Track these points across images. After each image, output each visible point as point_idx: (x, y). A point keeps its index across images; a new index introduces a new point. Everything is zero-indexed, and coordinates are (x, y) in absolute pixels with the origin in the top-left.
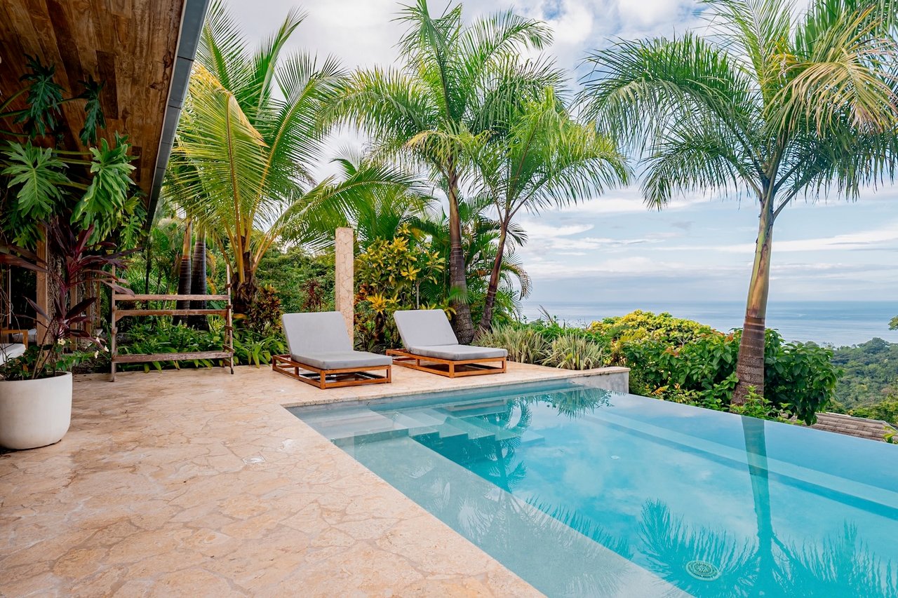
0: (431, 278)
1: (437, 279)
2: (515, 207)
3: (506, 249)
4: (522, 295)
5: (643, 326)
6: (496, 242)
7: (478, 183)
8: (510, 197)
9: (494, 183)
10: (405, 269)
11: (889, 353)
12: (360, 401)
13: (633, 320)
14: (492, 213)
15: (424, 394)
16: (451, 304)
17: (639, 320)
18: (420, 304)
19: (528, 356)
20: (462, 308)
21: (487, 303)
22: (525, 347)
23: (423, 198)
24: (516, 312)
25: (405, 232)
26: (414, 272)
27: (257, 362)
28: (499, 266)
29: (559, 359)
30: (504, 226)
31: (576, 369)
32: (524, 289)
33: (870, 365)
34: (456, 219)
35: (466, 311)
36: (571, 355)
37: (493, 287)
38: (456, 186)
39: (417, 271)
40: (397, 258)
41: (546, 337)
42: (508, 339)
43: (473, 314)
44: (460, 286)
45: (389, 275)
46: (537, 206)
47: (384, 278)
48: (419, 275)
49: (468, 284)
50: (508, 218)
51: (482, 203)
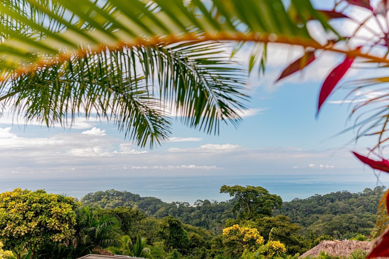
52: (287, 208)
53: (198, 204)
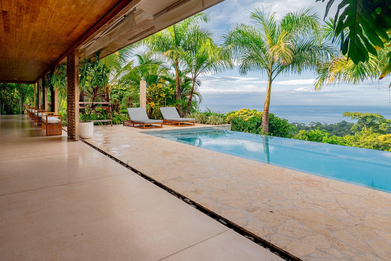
0: (170, 97)
1: (172, 97)
2: (197, 74)
3: (194, 87)
4: (200, 103)
5: (246, 114)
6: (191, 85)
7: (186, 66)
8: (196, 70)
9: (191, 66)
10: (162, 94)
11: (348, 127)
12: (156, 131)
13: (242, 112)
14: (190, 76)
15: (173, 130)
16: (176, 105)
17: (244, 112)
18: (166, 105)
19: (201, 122)
20: (180, 107)
21: (188, 105)
22: (200, 119)
23: (166, 69)
24: (198, 108)
25: (161, 81)
26: (164, 95)
27: (117, 123)
28: (192, 93)
29: (211, 122)
30: (194, 80)
31: (215, 125)
32: (200, 100)
33: (341, 132)
34: (178, 77)
35: (181, 108)
36: (214, 120)
37: (190, 100)
38: (178, 66)
39: (165, 94)
40: (159, 90)
41: (207, 115)
42: (195, 116)
43: (183, 109)
44: (179, 99)
45: (156, 95)
46: (205, 73)
47: (154, 97)
48: (166, 96)
49: (182, 99)
50: (195, 77)
51: (187, 72)
52: (388, 131)
53: (312, 125)
